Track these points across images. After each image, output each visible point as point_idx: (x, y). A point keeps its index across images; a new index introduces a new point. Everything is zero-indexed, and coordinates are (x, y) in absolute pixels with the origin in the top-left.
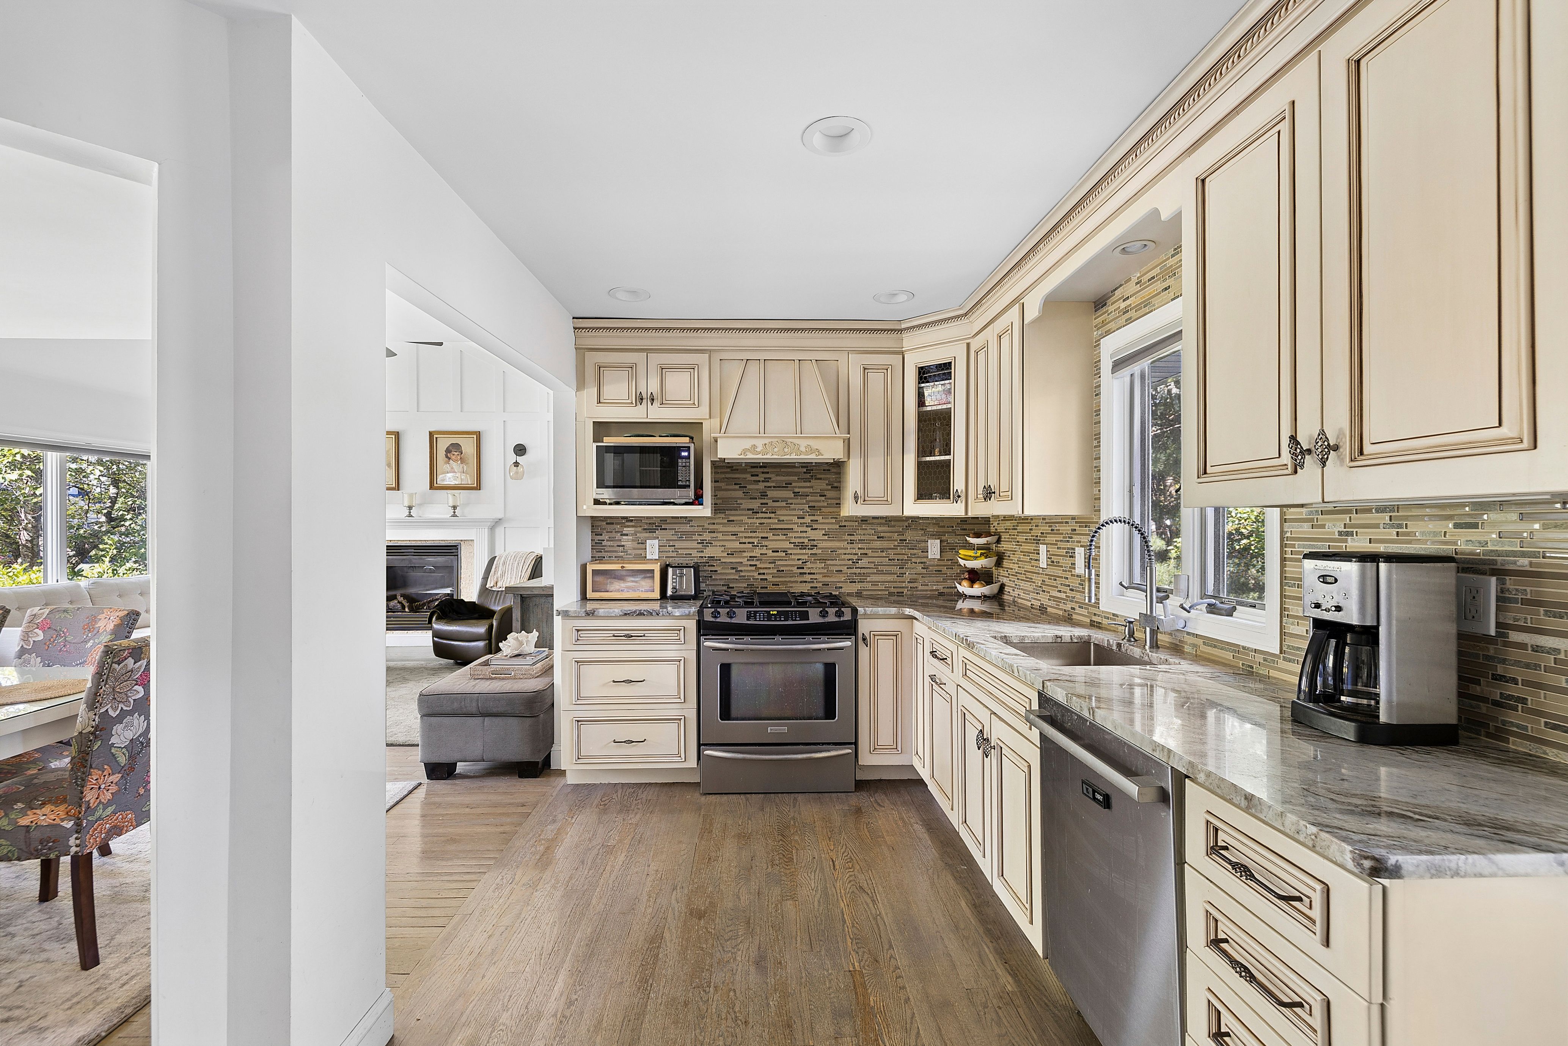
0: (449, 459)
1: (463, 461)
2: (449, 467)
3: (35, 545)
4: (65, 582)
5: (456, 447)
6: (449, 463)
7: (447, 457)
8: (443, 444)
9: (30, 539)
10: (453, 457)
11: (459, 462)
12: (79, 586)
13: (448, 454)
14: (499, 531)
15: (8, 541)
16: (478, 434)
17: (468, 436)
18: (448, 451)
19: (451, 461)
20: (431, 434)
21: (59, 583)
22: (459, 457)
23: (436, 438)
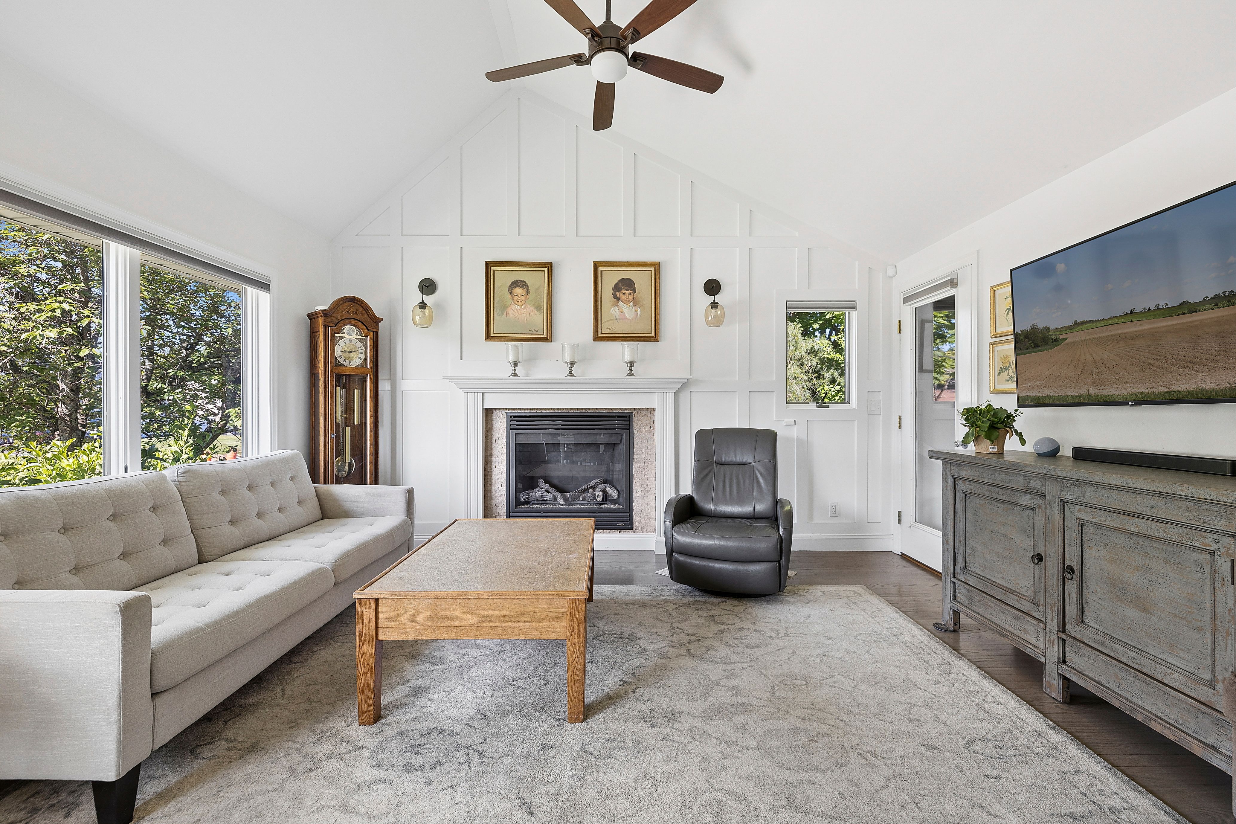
0: (618, 299)
1: (635, 302)
2: (617, 310)
3: (73, 419)
4: (136, 472)
5: (627, 284)
6: (617, 306)
7: (615, 296)
8: (610, 279)
9: (68, 413)
10: (623, 297)
11: (631, 303)
12: (164, 478)
13: (617, 294)
14: (685, 396)
15: (46, 415)
16: (656, 266)
17: (643, 269)
18: (617, 288)
19: (621, 303)
20: (596, 265)
21: (129, 474)
22: (631, 297)
23: (602, 271)
